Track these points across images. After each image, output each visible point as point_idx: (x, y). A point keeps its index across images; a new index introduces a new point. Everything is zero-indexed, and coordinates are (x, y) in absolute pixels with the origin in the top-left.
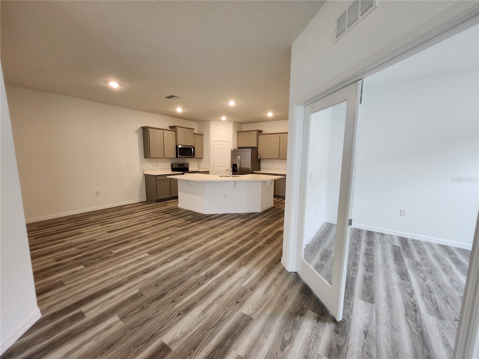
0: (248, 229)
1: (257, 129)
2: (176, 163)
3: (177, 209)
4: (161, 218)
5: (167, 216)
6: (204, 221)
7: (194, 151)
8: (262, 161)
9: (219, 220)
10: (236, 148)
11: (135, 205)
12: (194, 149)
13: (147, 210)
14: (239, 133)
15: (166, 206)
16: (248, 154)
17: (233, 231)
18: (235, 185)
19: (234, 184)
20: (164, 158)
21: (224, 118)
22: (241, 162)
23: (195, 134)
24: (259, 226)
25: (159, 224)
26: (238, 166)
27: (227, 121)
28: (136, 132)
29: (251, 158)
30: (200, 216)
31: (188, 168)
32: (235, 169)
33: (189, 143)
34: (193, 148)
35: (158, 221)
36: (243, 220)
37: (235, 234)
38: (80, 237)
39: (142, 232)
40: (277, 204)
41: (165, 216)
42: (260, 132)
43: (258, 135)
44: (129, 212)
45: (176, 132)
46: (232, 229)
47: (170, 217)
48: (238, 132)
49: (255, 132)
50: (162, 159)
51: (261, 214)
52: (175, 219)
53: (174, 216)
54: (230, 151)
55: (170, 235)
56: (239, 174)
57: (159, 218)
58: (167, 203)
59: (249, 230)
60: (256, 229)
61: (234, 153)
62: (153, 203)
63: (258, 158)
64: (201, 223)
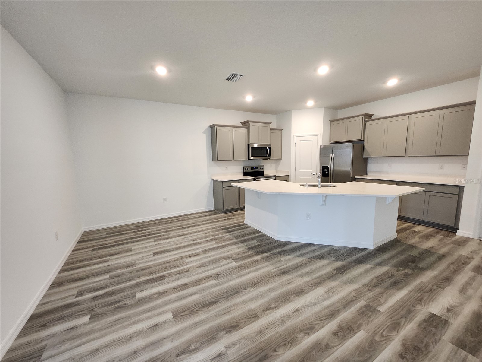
0: (351, 292)
1: (364, 113)
2: (249, 165)
3: (242, 226)
4: (220, 238)
5: (227, 236)
6: (274, 254)
7: (270, 151)
8: (369, 160)
9: (297, 256)
10: (327, 143)
11: (200, 215)
12: (270, 148)
13: (209, 223)
14: (333, 121)
15: (232, 220)
16: (347, 151)
17: (320, 291)
18: (325, 201)
19: (324, 199)
20: (233, 160)
21: (310, 103)
22: (335, 164)
23: (271, 129)
24: (375, 286)
25: (212, 249)
26: (331, 169)
27: (315, 107)
28: (204, 133)
29: (353, 157)
30: (268, 244)
31: (263, 171)
32: (326, 173)
33: (264, 141)
34: (268, 147)
35: (214, 244)
36: (339, 264)
37: (325, 299)
38: (124, 256)
39: (187, 260)
40: (403, 234)
41: (224, 237)
42: (368, 117)
43: (365, 122)
44: (190, 224)
45: (247, 128)
46: (318, 283)
47: (229, 240)
48: (331, 121)
49: (361, 118)
50: (231, 161)
51: (375, 254)
52: (235, 243)
53: (236, 237)
54: (319, 148)
55: (218, 276)
56: (332, 182)
57: (216, 239)
58: (234, 216)
59: (353, 294)
60: (371, 294)
61: (324, 151)
62: (220, 214)
63: (365, 156)
64: (267, 259)
